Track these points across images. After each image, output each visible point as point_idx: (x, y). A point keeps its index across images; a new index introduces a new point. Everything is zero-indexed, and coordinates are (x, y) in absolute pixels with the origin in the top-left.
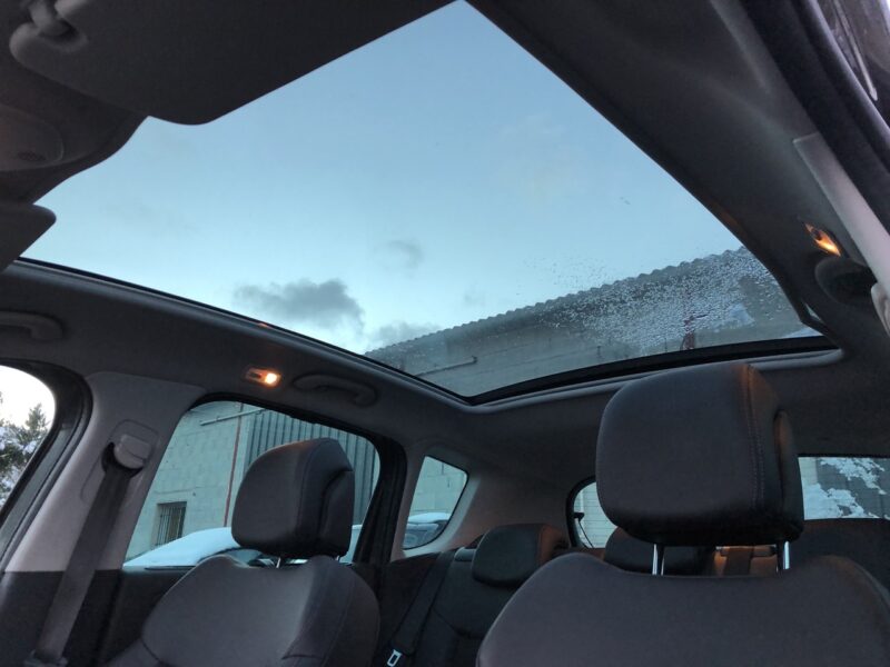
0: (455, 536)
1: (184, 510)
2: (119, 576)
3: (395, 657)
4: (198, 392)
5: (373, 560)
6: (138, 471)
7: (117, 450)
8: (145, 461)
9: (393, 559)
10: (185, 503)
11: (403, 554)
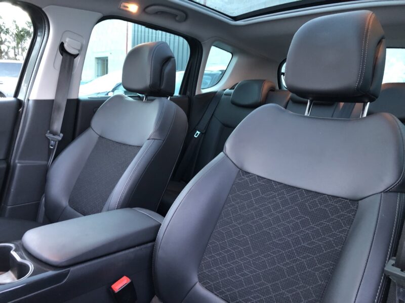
0: (226, 83)
1: (107, 60)
2: (78, 101)
3: (197, 134)
4: (100, 15)
5: (188, 93)
6: (77, 55)
7: (66, 45)
8: (79, 51)
9: (196, 94)
10: (107, 57)
11: (201, 91)
